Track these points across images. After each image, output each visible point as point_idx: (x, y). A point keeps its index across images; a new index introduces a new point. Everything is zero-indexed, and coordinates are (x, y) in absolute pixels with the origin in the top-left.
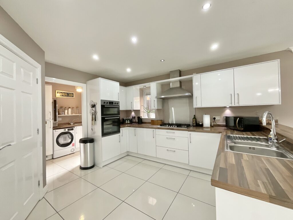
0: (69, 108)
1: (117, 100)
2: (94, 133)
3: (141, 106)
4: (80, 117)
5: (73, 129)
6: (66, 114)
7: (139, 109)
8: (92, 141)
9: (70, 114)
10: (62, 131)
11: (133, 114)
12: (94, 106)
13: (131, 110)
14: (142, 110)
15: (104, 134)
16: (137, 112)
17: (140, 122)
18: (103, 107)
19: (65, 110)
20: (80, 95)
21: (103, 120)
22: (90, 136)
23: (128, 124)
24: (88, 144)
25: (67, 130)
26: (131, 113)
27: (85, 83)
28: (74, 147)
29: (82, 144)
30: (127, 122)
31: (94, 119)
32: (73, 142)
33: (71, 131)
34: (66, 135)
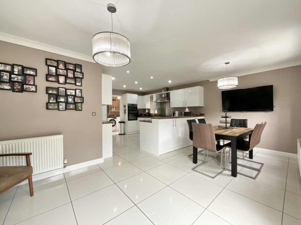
0: (114, 107)
1: (136, 104)
2: (125, 119)
3: (151, 106)
4: (119, 112)
5: (116, 118)
6: (113, 111)
7: (149, 108)
8: (124, 122)
9: (114, 111)
10: (111, 119)
11: (147, 111)
12: (125, 106)
13: (145, 109)
14: (151, 109)
15: (129, 120)
16: (149, 110)
17: (149, 115)
18: (129, 107)
19: (112, 108)
20: (119, 100)
21: (129, 113)
22: (123, 121)
23: (143, 116)
24: (122, 123)
25: (113, 119)
26: (146, 111)
27: (121, 95)
28: (116, 128)
29: (120, 123)
30: (143, 115)
31: (125, 112)
32: (116, 125)
33: (115, 119)
34: (113, 121)
